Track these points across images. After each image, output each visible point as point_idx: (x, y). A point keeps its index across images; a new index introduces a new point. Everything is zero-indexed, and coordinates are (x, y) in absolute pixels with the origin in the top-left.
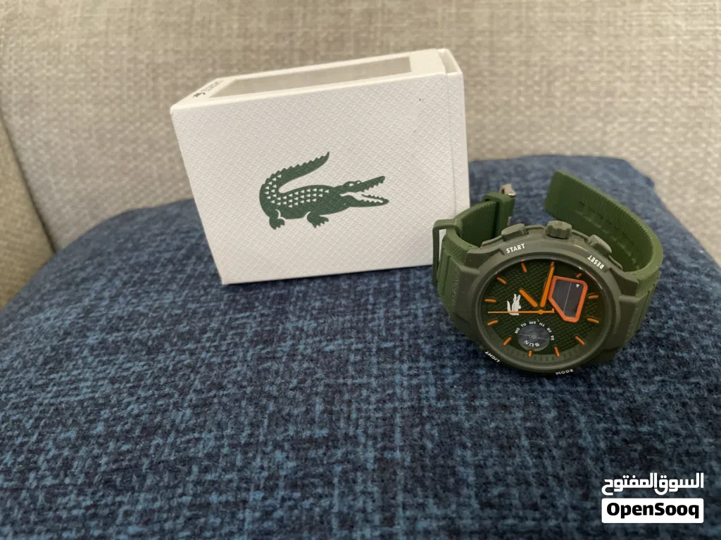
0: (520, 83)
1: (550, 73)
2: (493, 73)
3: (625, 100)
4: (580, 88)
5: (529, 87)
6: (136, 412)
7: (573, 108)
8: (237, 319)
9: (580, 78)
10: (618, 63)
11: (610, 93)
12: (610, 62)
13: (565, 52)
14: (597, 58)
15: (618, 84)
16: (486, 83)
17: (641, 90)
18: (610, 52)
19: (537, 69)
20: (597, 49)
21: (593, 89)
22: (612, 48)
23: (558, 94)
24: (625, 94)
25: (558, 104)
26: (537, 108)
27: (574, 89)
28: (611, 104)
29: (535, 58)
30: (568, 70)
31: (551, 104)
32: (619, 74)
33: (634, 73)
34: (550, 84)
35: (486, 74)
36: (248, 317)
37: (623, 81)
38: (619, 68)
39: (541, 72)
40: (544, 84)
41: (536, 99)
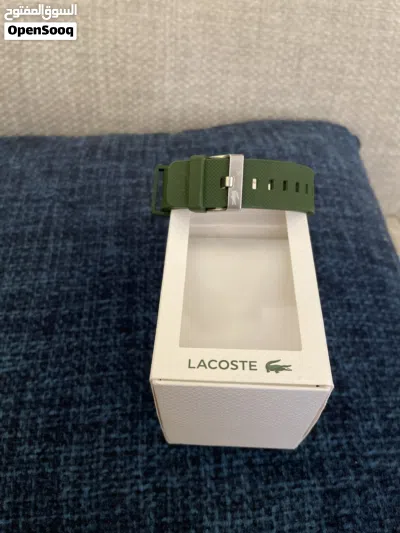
0: (278, 56)
1: (301, 50)
2: (259, 46)
3: (351, 77)
4: (321, 64)
5: (284, 60)
6: (51, 384)
7: (314, 80)
8: (101, 305)
9: (322, 57)
10: (351, 48)
11: (342, 71)
12: (346, 47)
13: (314, 34)
14: (337, 42)
15: (348, 65)
16: (254, 54)
17: (363, 71)
18: (347, 38)
19: (292, 46)
20: (338, 34)
21: (330, 66)
22: (348, 35)
23: (305, 68)
24: (351, 73)
25: (304, 76)
26: (288, 78)
27: (317, 65)
28: (340, 80)
29: (292, 37)
30: (314, 49)
31: (298, 76)
32: (350, 56)
33: (361, 58)
34: (300, 59)
35: (254, 46)
36: (109, 303)
37: (352, 63)
38: (351, 52)
39: (295, 49)
40: (296, 59)
41: (289, 71)
